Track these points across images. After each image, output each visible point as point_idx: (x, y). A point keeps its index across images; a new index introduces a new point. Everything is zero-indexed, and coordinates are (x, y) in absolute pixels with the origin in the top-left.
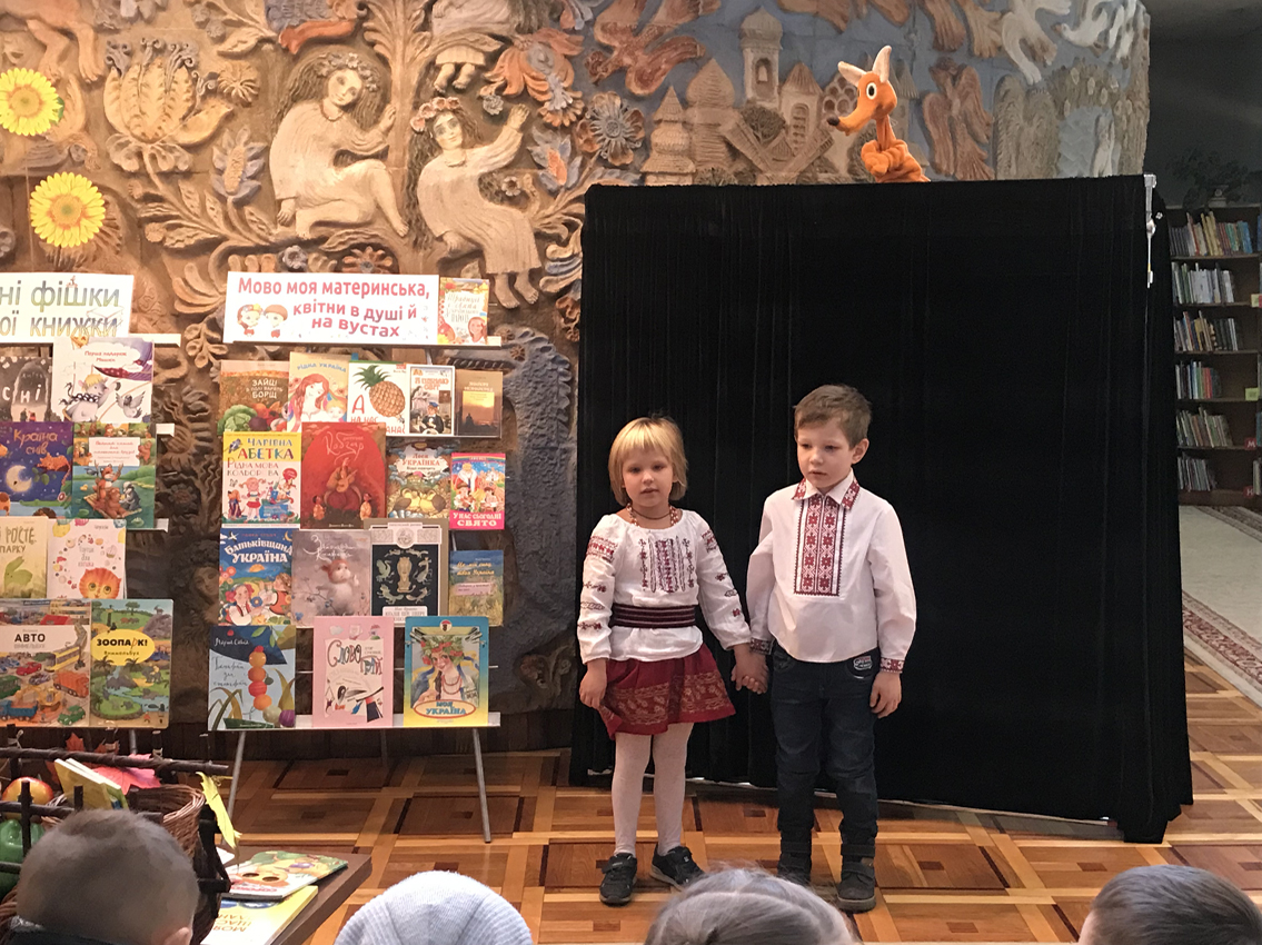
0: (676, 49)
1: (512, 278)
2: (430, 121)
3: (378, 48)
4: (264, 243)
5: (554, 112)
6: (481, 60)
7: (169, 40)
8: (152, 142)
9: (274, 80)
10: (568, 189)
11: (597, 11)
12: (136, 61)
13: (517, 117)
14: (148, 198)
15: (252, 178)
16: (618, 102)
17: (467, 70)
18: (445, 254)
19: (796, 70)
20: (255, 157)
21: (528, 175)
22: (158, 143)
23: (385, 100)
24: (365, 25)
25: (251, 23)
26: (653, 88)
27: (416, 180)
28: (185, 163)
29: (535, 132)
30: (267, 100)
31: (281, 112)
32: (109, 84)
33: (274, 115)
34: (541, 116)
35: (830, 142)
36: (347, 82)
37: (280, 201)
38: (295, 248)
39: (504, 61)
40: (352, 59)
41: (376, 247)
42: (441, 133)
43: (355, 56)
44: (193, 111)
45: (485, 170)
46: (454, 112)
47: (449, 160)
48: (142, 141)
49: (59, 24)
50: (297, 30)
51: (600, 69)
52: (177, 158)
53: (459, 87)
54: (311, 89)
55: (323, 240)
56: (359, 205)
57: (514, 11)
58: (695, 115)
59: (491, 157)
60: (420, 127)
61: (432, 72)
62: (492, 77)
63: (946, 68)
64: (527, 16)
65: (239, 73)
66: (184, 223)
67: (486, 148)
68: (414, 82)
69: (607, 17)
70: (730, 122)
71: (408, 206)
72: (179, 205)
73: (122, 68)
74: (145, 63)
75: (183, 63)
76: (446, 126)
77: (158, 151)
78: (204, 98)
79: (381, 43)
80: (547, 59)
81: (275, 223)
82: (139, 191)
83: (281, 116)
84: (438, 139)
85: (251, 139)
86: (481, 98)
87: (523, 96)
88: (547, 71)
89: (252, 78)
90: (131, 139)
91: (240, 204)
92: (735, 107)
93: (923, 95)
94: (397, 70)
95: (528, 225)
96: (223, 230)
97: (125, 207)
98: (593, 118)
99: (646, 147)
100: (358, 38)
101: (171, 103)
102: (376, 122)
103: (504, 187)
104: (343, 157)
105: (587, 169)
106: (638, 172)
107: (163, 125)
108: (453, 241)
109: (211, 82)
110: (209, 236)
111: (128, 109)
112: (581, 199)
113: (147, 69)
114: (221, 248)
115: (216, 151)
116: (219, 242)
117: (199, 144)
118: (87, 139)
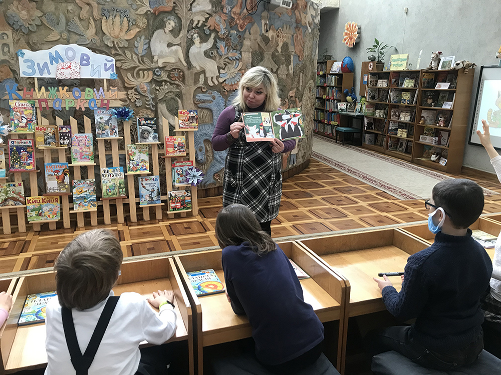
0: (248, 19)
1: (212, 78)
3: (179, 15)
4: (149, 68)
5: (221, 34)
7: (121, 9)
8: (117, 38)
9: (151, 22)
10: (224, 55)
11: (232, 9)
12: (111, 14)
13: (213, 35)
14: (116, 54)
15: (145, 49)
16: (236, 32)
17: (201, 22)
18: (196, 72)
19: (272, 27)
20: (146, 44)
21: (215, 51)
22: (119, 39)
23: (180, 30)
24: (176, 8)
25: (145, 6)
26: (243, 29)
27: (189, 52)
28: (127, 45)
29: (218, 40)
30: (149, 28)
31: (154, 31)
32: (103, 21)
34: (218, 35)
35: (278, 45)
36: (171, 24)
37: (154, 56)
38: (158, 69)
39: (210, 20)
41: (178, 69)
43: (173, 17)
44: (129, 30)
45: (206, 49)
46: (198, 33)
47: (197, 46)
48: (114, 38)
49: (86, 2)
50: (158, 8)
51: (232, 23)
52: (124, 43)
53: (199, 26)
54: (162, 26)
55: (165, 67)
56: (174, 58)
57: (213, 7)
58: (252, 37)
59: (207, 46)
60: (190, 37)
61: (192, 22)
62: (207, 24)
63: (297, 28)
64: (216, 9)
65: (142, 20)
66: (126, 62)
67: (206, 43)
68: (188, 25)
69: (234, 10)
70: (259, 39)
71: (187, 58)
72: (125, 56)
73: (108, 17)
74: (114, 15)
75: (125, 16)
76: (196, 37)
77: (119, 41)
78: (132, 26)
79: (179, 13)
80: (220, 20)
81: (152, 62)
82: (113, 52)
83: (153, 33)
84: (194, 41)
85: (145, 39)
86: (204, 30)
87: (215, 30)
88: (220, 24)
89: (145, 21)
90: (111, 37)
91: (142, 56)
92: (260, 35)
93: (294, 34)
94: (183, 21)
95: (216, 64)
96: (139, 64)
98: (230, 37)
99: (242, 44)
100: (174, 12)
101: (123, 27)
102: (178, 35)
103: (210, 54)
104: (170, 45)
105: (229, 50)
106: (239, 51)
107: (120, 34)
108: (198, 68)
109: (134, 22)
110: (134, 65)
111: (110, 28)
112: (228, 58)
113: (115, 17)
114: (137, 69)
115: (136, 42)
116: (137, 67)
117: (130, 39)
118: (96, 36)
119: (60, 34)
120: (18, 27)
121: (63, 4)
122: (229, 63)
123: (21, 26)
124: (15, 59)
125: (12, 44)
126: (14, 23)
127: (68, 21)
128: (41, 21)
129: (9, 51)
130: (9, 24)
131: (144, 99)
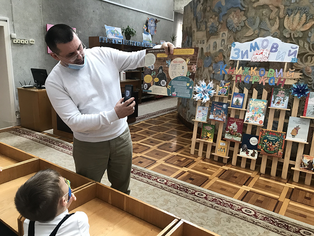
7: (302, 7)
8: (294, 31)
12: (293, 12)
22: (296, 31)
28: (301, 35)
32: (286, 18)
44: (305, 23)
48: (292, 30)
49: (276, 6)
52: (299, 34)
73: (290, 14)
75: (305, 12)
77: (295, 33)
78: (308, 20)
82: (289, 41)
90: (289, 30)
96: (308, 50)
101: (300, 22)
107: (297, 27)
109: (311, 17)
110: (304, 52)
111: (290, 23)
113: (296, 14)
114: (306, 55)
115: (310, 32)
116: (306, 53)
117: (305, 31)
118: (278, 30)
119: (254, 31)
120: (232, 28)
121: (261, 10)
123: (233, 28)
124: (226, 49)
125: (227, 39)
126: (229, 26)
127: (261, 21)
128: (245, 23)
129: (224, 44)
130: (228, 27)
131: (307, 79)
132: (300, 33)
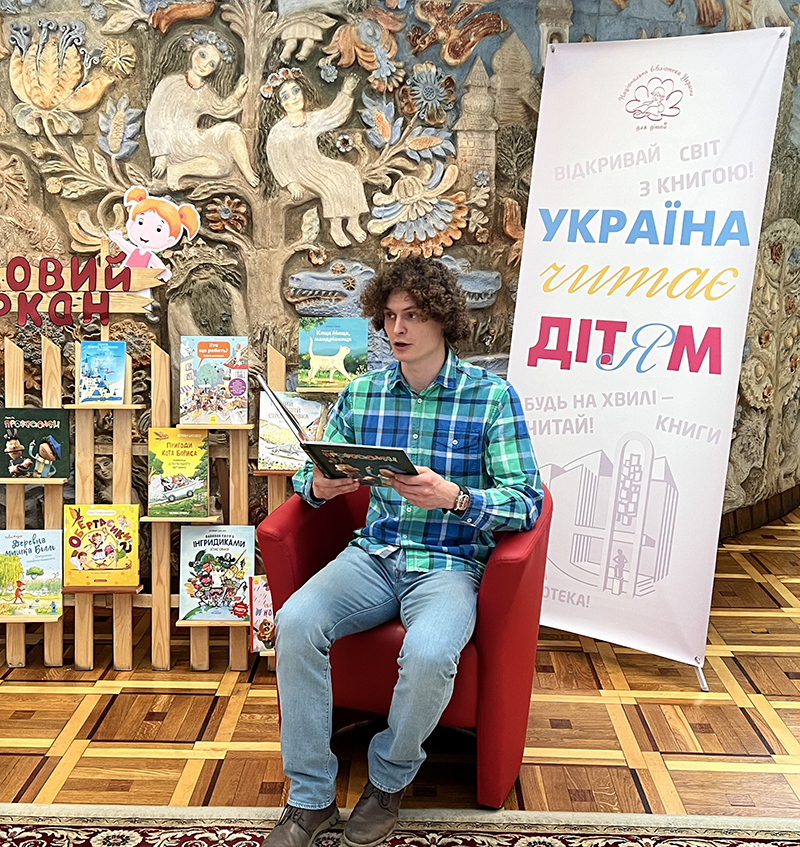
0: (483, 24)
1: (345, 222)
2: (276, 89)
5: (380, 80)
6: (319, 37)
7: (60, 21)
8: (50, 109)
9: (148, 56)
10: (391, 145)
12: (33, 40)
13: (349, 84)
14: (47, 157)
15: (132, 139)
16: (434, 70)
17: (307, 45)
18: (290, 202)
20: (133, 121)
21: (358, 134)
22: (54, 110)
23: (240, 71)
24: (224, 8)
25: (128, 6)
26: (464, 58)
27: (266, 139)
28: (77, 126)
29: (365, 98)
30: (141, 72)
31: (154, 82)
32: (13, 61)
33: (148, 86)
34: (369, 83)
37: (154, 158)
39: (339, 36)
40: (211, 36)
41: (233, 196)
42: (286, 98)
43: (214, 33)
44: (81, 83)
45: (323, 130)
46: (296, 80)
47: (293, 121)
48: (42, 108)
50: (166, 11)
51: (418, 41)
52: (70, 123)
53: (301, 59)
54: (179, 62)
55: (190, 190)
56: (218, 160)
58: (498, 82)
59: (328, 119)
60: (269, 94)
61: (278, 46)
62: (328, 50)
65: (118, 49)
66: (76, 177)
67: (323, 111)
68: (264, 56)
70: (527, 87)
71: (259, 161)
72: (72, 162)
74: (41, 43)
75: (72, 43)
76: (290, 92)
77: (54, 117)
78: (90, 71)
79: (235, 22)
80: (374, 33)
82: (40, 150)
83: (153, 86)
84: (283, 104)
85: (130, 106)
86: (319, 68)
87: (355, 66)
88: (374, 45)
89: (129, 54)
90: (32, 107)
91: (121, 161)
92: (531, 73)
94: (248, 44)
95: (357, 175)
96: (110, 183)
97: (29, 164)
98: (413, 85)
99: (457, 109)
100: (217, 18)
101: (64, 75)
102: (232, 89)
103: (338, 144)
104: (204, 121)
105: (408, 128)
106: (449, 130)
107: (57, 94)
108: (296, 191)
109: (96, 58)
110: (97, 188)
111: (30, 82)
112: (402, 154)
113: (44, 47)
114: (107, 198)
115: (102, 117)
116: (107, 193)
117: (87, 111)
122: (406, 171)
132: (71, 119)
